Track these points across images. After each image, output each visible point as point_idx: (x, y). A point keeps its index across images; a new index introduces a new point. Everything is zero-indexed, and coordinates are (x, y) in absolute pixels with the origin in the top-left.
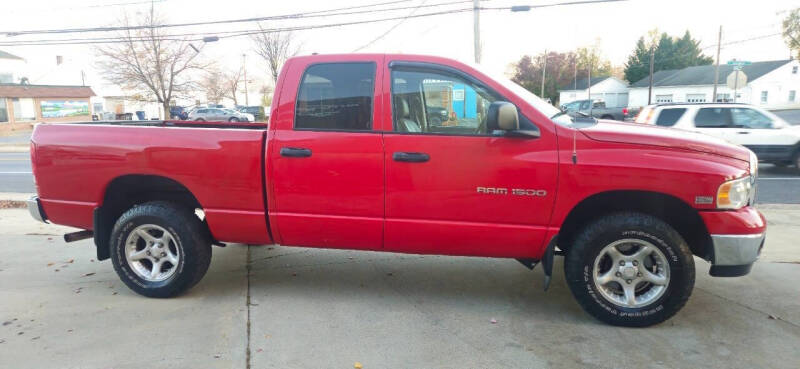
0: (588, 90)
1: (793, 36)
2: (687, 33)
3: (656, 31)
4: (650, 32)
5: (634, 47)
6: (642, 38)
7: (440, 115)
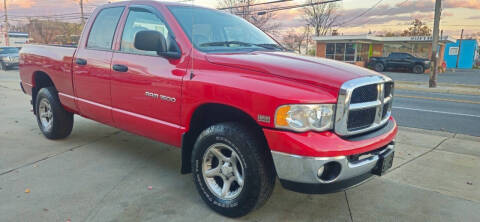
7: (423, 65)
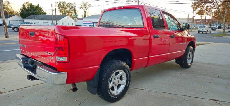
0: (8, 19)
1: (60, 9)
2: (38, 5)
3: (28, 2)
4: (26, 2)
5: (22, 6)
6: (24, 4)
